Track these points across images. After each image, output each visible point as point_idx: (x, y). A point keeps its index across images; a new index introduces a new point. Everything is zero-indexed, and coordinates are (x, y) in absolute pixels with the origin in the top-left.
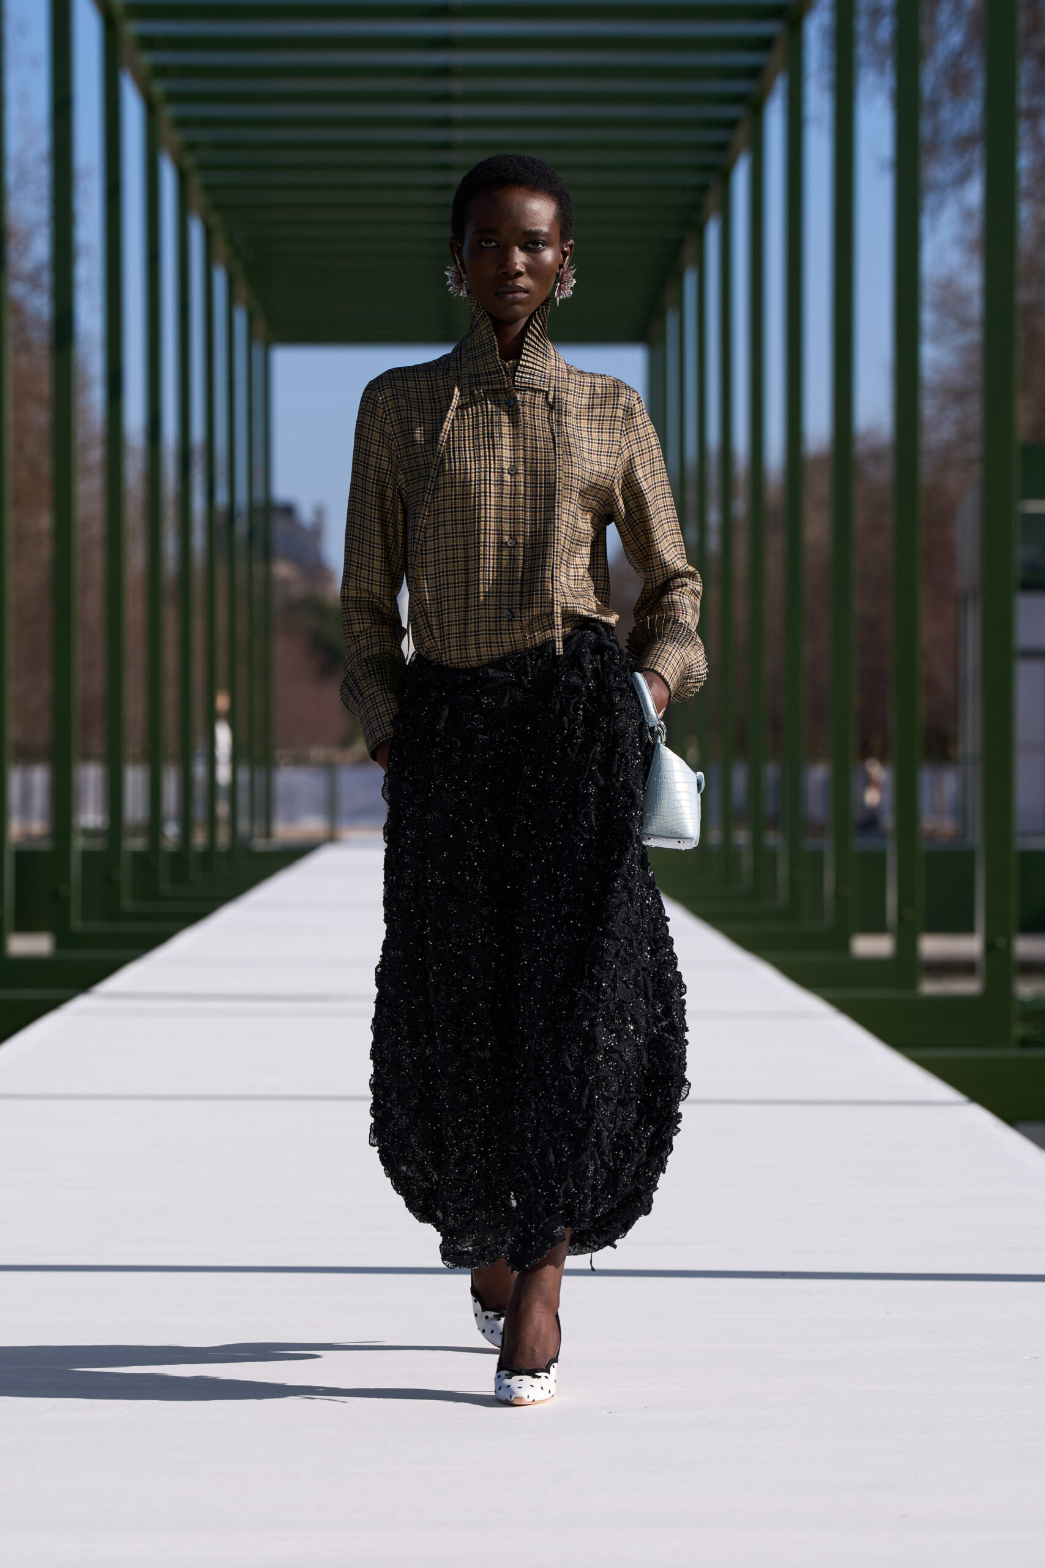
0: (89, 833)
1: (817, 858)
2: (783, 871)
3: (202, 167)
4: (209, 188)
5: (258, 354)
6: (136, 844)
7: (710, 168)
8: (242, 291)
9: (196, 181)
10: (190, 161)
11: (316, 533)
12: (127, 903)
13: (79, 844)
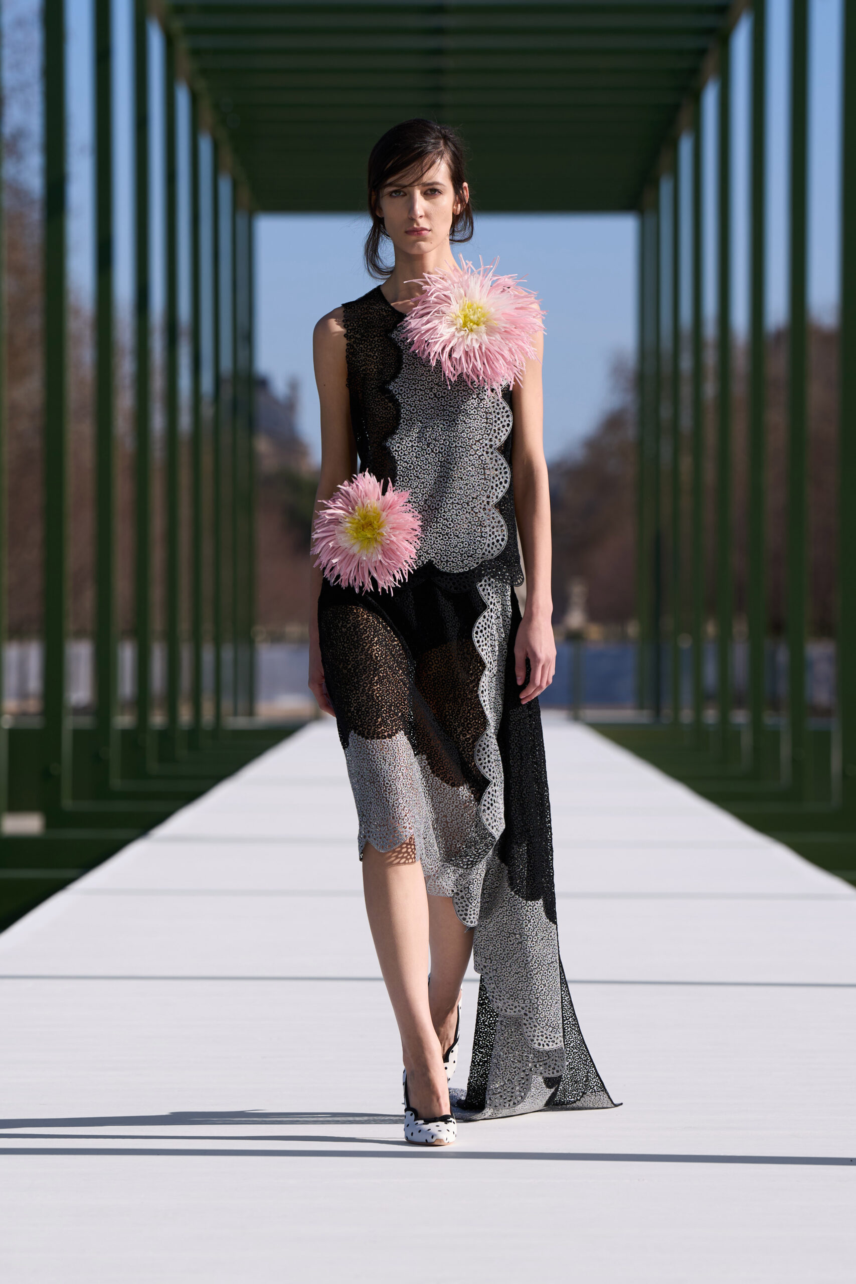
0: (79, 711)
1: (824, 738)
2: (786, 750)
3: (191, 31)
4: (196, 53)
5: (242, 223)
6: (124, 720)
7: (710, 31)
8: (228, 158)
9: (183, 45)
10: (177, 25)
11: (290, 406)
12: (116, 782)
13: (69, 724)
